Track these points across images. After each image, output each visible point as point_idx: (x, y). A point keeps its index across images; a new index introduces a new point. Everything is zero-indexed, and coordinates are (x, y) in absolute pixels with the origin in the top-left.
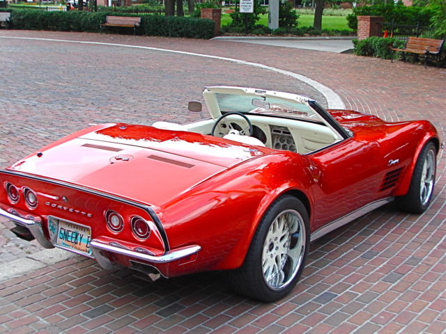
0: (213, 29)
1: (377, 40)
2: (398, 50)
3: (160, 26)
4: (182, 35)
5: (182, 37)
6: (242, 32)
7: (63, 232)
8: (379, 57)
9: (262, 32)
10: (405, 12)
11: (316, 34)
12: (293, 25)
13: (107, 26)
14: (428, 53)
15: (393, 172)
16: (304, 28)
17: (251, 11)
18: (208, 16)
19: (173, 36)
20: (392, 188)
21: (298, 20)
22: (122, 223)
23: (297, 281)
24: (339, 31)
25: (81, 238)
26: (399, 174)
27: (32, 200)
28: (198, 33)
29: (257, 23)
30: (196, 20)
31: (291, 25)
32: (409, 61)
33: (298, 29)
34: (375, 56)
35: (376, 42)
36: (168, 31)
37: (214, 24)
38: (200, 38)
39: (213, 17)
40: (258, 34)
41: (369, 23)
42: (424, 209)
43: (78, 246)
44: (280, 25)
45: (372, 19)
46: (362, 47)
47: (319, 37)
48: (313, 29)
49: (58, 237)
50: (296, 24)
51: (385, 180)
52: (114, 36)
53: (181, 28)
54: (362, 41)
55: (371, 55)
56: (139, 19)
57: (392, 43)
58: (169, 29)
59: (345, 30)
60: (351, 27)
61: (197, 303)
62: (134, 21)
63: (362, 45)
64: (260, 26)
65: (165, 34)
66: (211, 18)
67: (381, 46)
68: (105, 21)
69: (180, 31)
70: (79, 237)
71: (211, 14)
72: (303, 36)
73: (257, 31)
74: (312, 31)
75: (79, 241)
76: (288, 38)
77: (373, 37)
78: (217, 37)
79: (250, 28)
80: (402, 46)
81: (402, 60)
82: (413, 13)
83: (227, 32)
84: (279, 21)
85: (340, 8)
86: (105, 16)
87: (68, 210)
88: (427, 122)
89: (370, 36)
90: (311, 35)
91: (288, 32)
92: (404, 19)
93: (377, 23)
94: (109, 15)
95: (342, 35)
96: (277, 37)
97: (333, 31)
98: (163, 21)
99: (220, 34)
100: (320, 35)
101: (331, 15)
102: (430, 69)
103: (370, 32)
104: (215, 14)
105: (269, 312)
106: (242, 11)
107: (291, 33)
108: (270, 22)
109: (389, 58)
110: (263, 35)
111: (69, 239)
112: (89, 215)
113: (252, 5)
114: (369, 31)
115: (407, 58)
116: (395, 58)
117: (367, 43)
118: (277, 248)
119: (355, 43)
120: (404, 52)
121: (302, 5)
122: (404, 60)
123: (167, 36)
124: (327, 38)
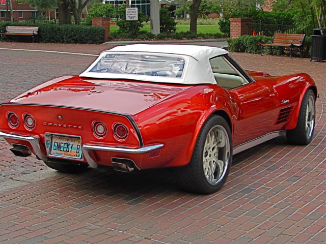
0: (104, 35)
1: (247, 38)
2: (267, 44)
3: (56, 34)
4: (76, 42)
5: (76, 43)
6: (129, 37)
7: (56, 144)
8: (250, 53)
9: (147, 37)
10: (268, 16)
11: (193, 38)
12: (172, 31)
13: (7, 35)
14: (292, 46)
15: (285, 109)
16: (182, 33)
17: (136, 19)
18: (98, 24)
19: (68, 42)
20: (285, 123)
21: (177, 26)
22: (106, 130)
23: (224, 183)
24: (212, 35)
25: (72, 147)
26: (289, 112)
27: (30, 123)
28: (91, 39)
29: (141, 29)
30: (89, 27)
31: (170, 31)
32: (276, 54)
33: (177, 34)
34: (247, 52)
35: (246, 40)
36: (63, 39)
37: (104, 30)
38: (93, 43)
39: (103, 25)
40: (143, 39)
41: (240, 24)
42: (309, 141)
43: (69, 153)
44: (161, 31)
45: (242, 21)
46: (235, 45)
47: (195, 40)
48: (190, 33)
49: (52, 149)
50: (175, 30)
51: (280, 115)
52: (15, 43)
53: (74, 36)
54: (235, 40)
55: (243, 51)
56: (36, 28)
57: (261, 39)
58: (65, 36)
59: (218, 34)
60: (222, 32)
61: (154, 197)
62: (32, 30)
63: (235, 43)
64: (143, 32)
65: (61, 40)
66: (101, 26)
67: (251, 42)
68: (5, 31)
69: (74, 38)
70: (70, 147)
71: (101, 22)
72: (181, 39)
73: (141, 36)
74: (189, 35)
75: (70, 150)
76: (169, 41)
77: (244, 36)
78: (107, 42)
79: (135, 34)
80: (270, 41)
81: (270, 54)
82: (275, 18)
83: (116, 38)
84: (161, 28)
85: (209, 18)
86: (5, 26)
87: (62, 126)
88: (307, 75)
89: (242, 35)
90: (188, 39)
91: (168, 37)
92: (268, 22)
93: (247, 24)
94: (8, 25)
95: (215, 38)
96: (159, 41)
97: (207, 34)
98: (59, 29)
99: (110, 39)
100: (196, 39)
101: (202, 24)
102: (294, 59)
103: (242, 31)
104: (105, 22)
105: (208, 200)
106: (128, 19)
107: (171, 37)
108: (152, 28)
109: (259, 53)
110: (147, 39)
111: (62, 149)
112: (80, 127)
113: (137, 13)
114: (240, 31)
115: (274, 52)
116: (264, 52)
117: (239, 41)
118: (210, 156)
119: (229, 42)
120: (271, 46)
121: (175, 17)
122: (271, 54)
123: (63, 42)
124: (203, 40)
